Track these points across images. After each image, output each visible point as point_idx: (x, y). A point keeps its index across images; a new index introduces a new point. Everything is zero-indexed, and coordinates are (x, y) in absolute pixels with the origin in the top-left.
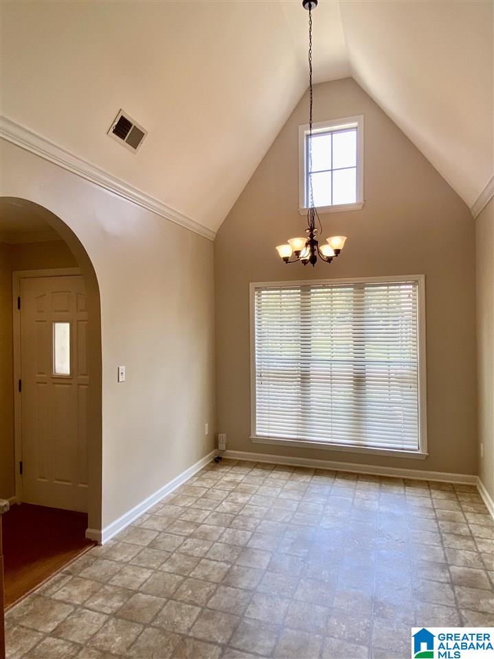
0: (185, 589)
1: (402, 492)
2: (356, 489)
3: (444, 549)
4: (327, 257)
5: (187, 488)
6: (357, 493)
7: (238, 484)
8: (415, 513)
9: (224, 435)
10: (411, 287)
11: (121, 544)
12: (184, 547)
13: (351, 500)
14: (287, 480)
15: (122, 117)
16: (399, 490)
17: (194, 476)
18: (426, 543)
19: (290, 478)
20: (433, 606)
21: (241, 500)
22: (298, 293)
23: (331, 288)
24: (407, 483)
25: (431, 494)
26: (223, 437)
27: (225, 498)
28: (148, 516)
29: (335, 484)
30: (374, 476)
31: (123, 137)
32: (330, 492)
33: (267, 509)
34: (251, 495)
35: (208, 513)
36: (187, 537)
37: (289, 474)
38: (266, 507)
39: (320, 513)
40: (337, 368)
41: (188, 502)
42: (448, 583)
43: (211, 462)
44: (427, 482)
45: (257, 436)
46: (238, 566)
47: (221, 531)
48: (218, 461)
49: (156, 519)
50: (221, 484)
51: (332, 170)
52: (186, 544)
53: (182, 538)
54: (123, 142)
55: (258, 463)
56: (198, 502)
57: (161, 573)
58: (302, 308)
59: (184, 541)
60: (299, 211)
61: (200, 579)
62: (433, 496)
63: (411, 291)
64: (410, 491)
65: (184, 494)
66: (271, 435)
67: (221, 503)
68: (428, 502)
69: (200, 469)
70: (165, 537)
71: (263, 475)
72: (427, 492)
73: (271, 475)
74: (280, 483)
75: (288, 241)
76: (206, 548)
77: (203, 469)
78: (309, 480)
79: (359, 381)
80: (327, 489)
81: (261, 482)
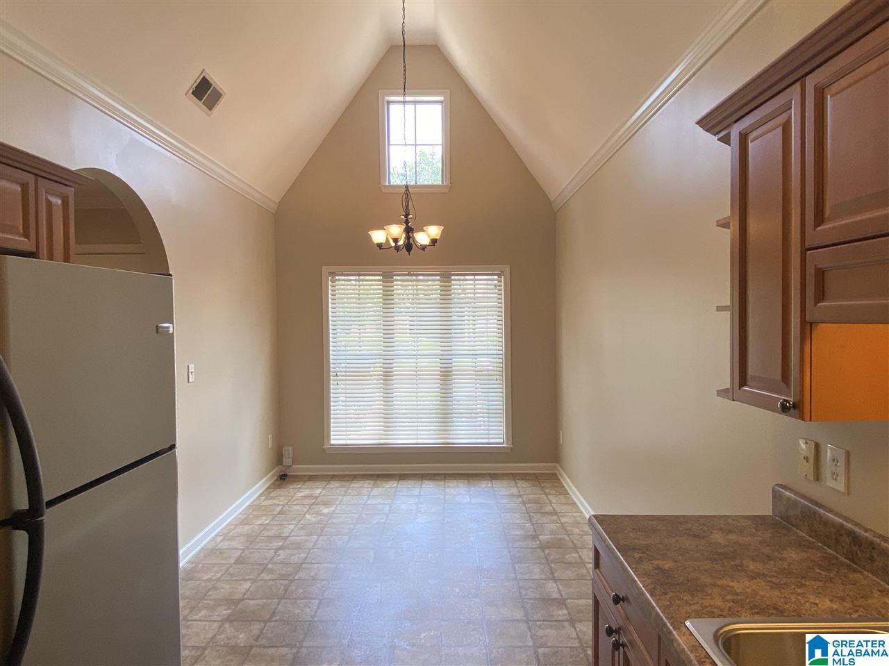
0: (294, 588)
1: (490, 485)
2: (445, 487)
3: (533, 525)
4: (421, 245)
5: (256, 508)
6: (448, 490)
7: (316, 497)
8: (505, 501)
9: (290, 448)
10: (496, 277)
11: (201, 566)
12: (278, 558)
13: (442, 497)
14: (372, 488)
15: (204, 77)
16: (487, 484)
17: (260, 496)
18: (517, 522)
19: (374, 485)
20: (528, 565)
21: (326, 511)
22: (380, 280)
23: (416, 275)
24: (493, 477)
25: (516, 484)
26: (288, 451)
27: (308, 511)
28: (221, 538)
29: (423, 485)
30: (462, 474)
31: (201, 100)
32: (420, 492)
33: (358, 515)
34: (335, 506)
35: (292, 527)
36: (277, 550)
37: (372, 482)
38: (356, 513)
39: (414, 512)
40: (424, 362)
41: (265, 520)
42: (539, 548)
43: (276, 480)
44: (512, 474)
45: (331, 445)
46: (344, 564)
47: (314, 540)
48: (283, 478)
49: (232, 539)
50: (297, 500)
51: (416, 145)
52: (278, 555)
53: (272, 552)
54: (200, 103)
55: (333, 475)
56: (276, 519)
57: (262, 582)
58: (385, 297)
59: (275, 553)
60: (380, 187)
61: (308, 580)
62: (519, 485)
63: (496, 282)
64: (497, 484)
65: (255, 513)
66: (349, 442)
67: (304, 516)
68: (515, 491)
69: (265, 488)
70: (251, 553)
71: (343, 486)
72: (513, 483)
73: (352, 485)
74: (365, 491)
75: (385, 227)
76: (303, 555)
77: (268, 488)
78: (395, 485)
79: (446, 376)
80: (416, 491)
81: (343, 493)
